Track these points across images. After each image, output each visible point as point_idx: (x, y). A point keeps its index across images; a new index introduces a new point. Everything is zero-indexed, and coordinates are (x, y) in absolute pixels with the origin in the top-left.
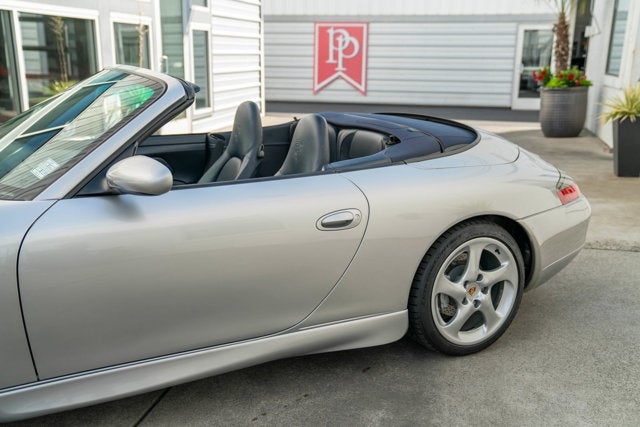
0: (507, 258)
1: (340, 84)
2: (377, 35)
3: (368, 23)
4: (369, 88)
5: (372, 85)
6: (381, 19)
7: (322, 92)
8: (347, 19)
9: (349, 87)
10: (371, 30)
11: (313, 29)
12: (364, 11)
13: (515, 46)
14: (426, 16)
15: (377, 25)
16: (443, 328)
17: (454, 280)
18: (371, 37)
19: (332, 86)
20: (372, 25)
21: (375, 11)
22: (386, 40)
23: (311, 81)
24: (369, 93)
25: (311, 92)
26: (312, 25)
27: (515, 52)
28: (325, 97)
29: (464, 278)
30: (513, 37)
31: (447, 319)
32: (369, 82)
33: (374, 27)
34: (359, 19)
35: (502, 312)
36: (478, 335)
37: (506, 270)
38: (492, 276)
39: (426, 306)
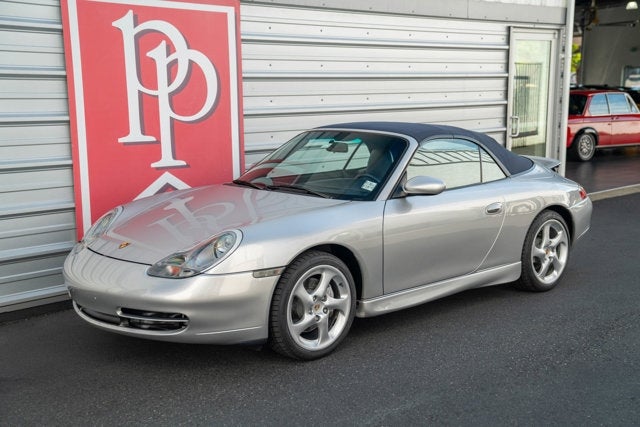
0: (560, 229)
16: (538, 276)
17: (539, 247)
29: (543, 245)
31: (538, 270)
35: (563, 260)
36: (549, 280)
37: (561, 235)
38: (555, 241)
39: (529, 263)
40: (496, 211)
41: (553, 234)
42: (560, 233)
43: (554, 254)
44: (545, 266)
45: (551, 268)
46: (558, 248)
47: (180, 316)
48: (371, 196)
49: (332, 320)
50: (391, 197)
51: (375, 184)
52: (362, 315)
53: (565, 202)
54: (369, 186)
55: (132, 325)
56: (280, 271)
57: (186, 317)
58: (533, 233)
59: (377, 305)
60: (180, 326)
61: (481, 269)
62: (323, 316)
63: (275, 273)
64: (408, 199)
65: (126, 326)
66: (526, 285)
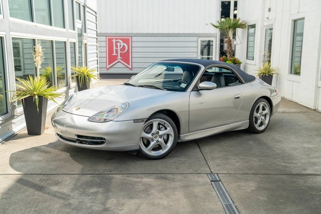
1: (119, 65)
2: (136, 43)
3: (131, 37)
4: (133, 67)
5: (135, 65)
6: (137, 35)
7: (111, 69)
8: (122, 35)
9: (124, 66)
10: (133, 40)
11: (105, 40)
12: (129, 32)
13: (197, 47)
15: (135, 38)
18: (133, 43)
19: (115, 66)
20: (133, 38)
21: (134, 32)
22: (140, 44)
23: (105, 64)
24: (133, 69)
25: (105, 69)
26: (105, 37)
27: (198, 49)
28: (112, 71)
29: (259, 113)
31: (256, 124)
32: (133, 64)
33: (134, 39)
34: (127, 35)
35: (267, 122)
36: (263, 128)
37: (267, 111)
38: (264, 112)
39: (252, 119)
40: (238, 97)
41: (264, 109)
42: (267, 109)
43: (263, 118)
44: (259, 122)
45: (262, 124)
46: (265, 116)
47: (102, 139)
48: (184, 90)
49: (166, 142)
50: (193, 90)
51: (186, 85)
52: (180, 141)
53: (268, 95)
54: (183, 85)
55: (81, 142)
56: (145, 120)
57: (104, 139)
58: (255, 108)
59: (187, 137)
60: (102, 143)
62: (161, 140)
63: (143, 121)
64: (200, 91)
65: (79, 143)
66: (251, 130)
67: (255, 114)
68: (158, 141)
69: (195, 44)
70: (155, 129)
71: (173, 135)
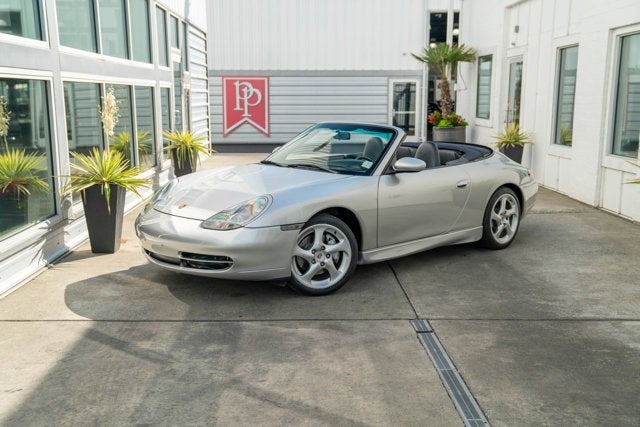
1: (246, 128)
2: (276, 87)
3: (268, 77)
4: (272, 131)
5: (274, 128)
7: (232, 135)
8: (250, 74)
9: (254, 130)
10: (271, 83)
11: (221, 82)
13: (388, 95)
14: (316, 71)
15: (276, 78)
16: (495, 235)
18: (271, 88)
19: (239, 130)
20: (271, 78)
21: (274, 67)
22: (283, 91)
23: (221, 126)
24: (272, 135)
25: (221, 135)
26: (221, 78)
27: (388, 99)
28: (233, 139)
29: (500, 213)
30: (385, 88)
31: (494, 232)
32: (272, 126)
33: (273, 80)
34: (261, 73)
35: (513, 229)
36: (506, 239)
37: (514, 209)
38: (509, 212)
39: (488, 225)
40: (464, 186)
41: (508, 206)
42: (513, 206)
43: (507, 222)
44: (500, 228)
45: (504, 233)
46: (511, 218)
47: (225, 258)
48: (369, 172)
49: (338, 264)
50: (383, 173)
51: (372, 163)
52: (361, 263)
53: (516, 182)
54: (367, 165)
55: (189, 265)
56: (301, 226)
57: (230, 259)
58: (493, 204)
59: (374, 255)
60: (226, 266)
61: (452, 231)
62: (329, 261)
63: (297, 228)
64: (397, 175)
65: (185, 266)
66: (486, 244)
67: (494, 215)
68: (323, 263)
69: (383, 90)
70: (318, 242)
71: (350, 252)
